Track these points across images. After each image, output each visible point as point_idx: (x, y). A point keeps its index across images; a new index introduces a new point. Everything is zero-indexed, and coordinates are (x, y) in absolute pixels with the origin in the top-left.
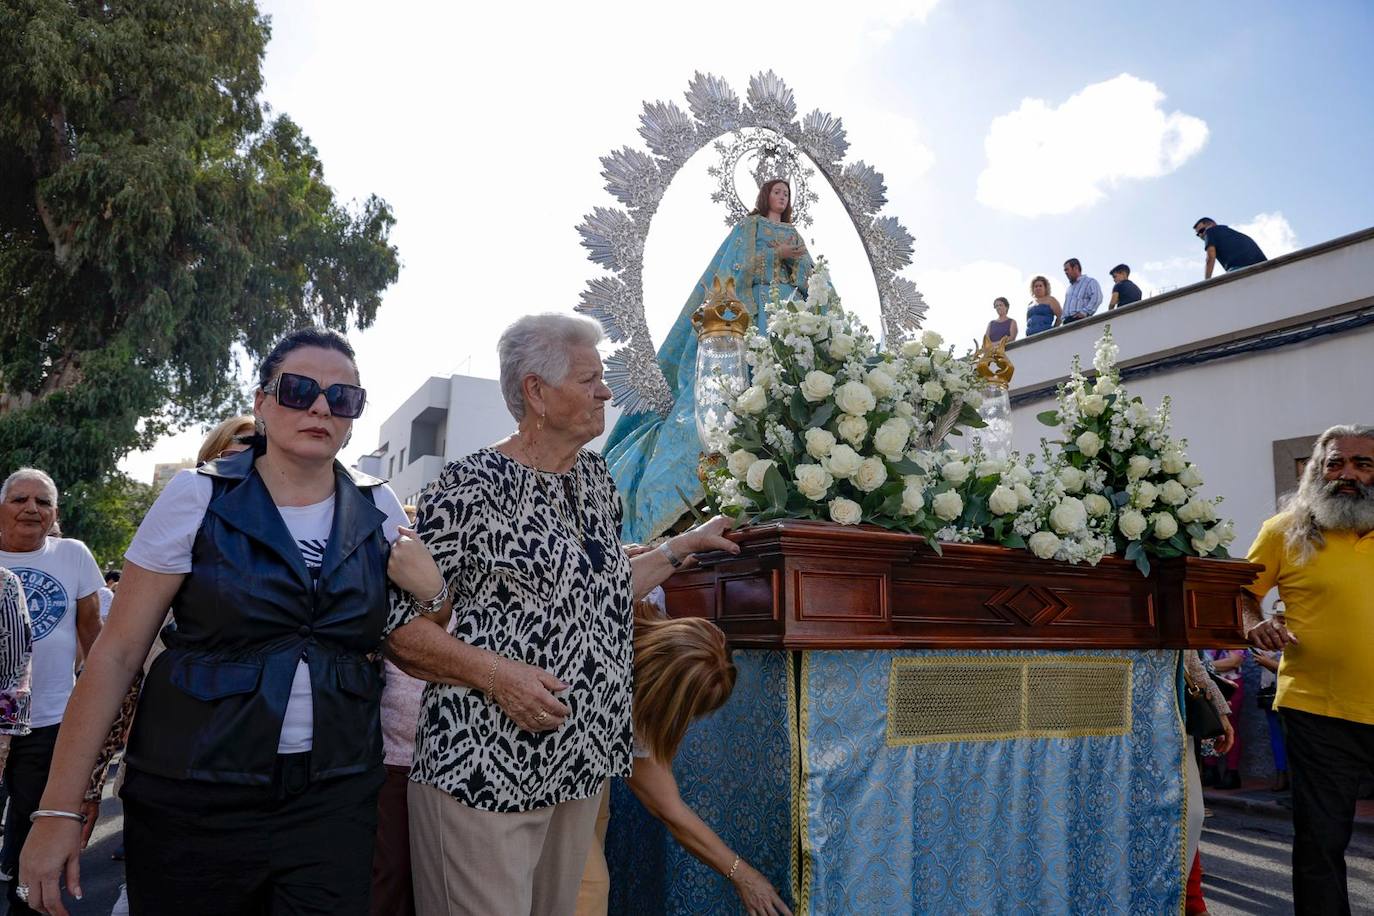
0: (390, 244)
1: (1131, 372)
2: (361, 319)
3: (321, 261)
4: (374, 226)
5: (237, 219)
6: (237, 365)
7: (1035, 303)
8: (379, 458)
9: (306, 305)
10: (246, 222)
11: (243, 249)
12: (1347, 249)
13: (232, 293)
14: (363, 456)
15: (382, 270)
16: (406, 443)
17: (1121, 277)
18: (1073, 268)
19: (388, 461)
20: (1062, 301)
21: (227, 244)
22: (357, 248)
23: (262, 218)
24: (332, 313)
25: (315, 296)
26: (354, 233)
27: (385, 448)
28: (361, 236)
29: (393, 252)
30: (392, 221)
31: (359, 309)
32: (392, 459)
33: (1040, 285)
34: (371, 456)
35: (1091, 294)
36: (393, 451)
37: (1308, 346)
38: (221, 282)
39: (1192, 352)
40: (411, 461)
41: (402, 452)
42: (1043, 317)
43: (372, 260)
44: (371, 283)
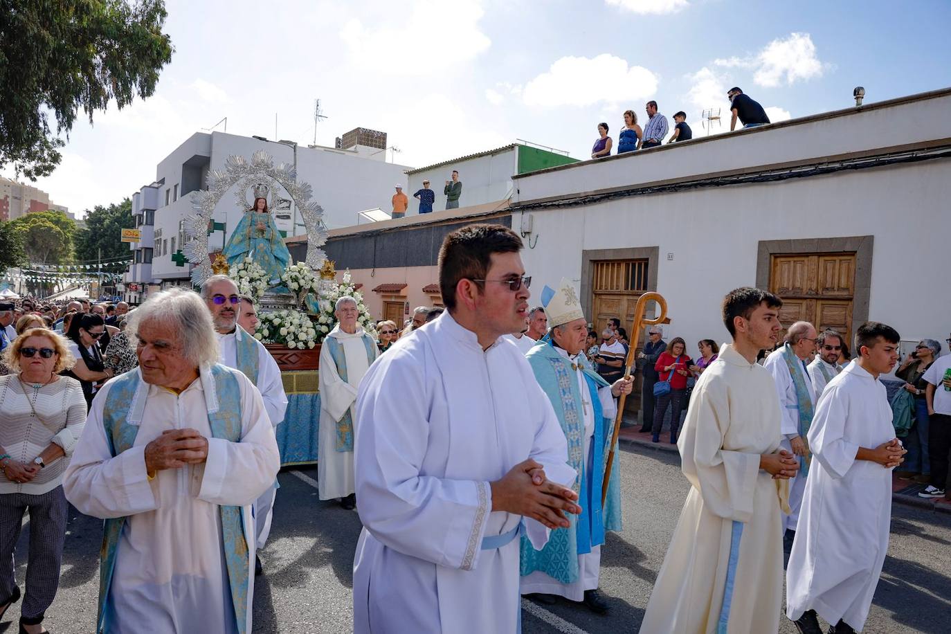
0: (163, 32)
1: (680, 187)
2: (142, 90)
3: (108, 42)
4: (151, 18)
5: (37, 7)
6: (45, 124)
7: (626, 128)
8: (157, 188)
9: (97, 76)
10: (45, 10)
11: (45, 33)
12: (815, 123)
13: (39, 68)
14: (145, 186)
15: (159, 54)
16: (179, 180)
17: (680, 120)
18: (652, 106)
19: (165, 193)
20: (643, 128)
21: (32, 29)
22: (138, 35)
23: (58, 7)
24: (120, 84)
25: (104, 69)
26: (133, 22)
27: (162, 182)
28: (140, 24)
29: (166, 39)
30: (164, 14)
31: (141, 82)
32: (168, 191)
33: (630, 117)
34: (150, 187)
35: (661, 127)
36: (169, 185)
37: (785, 183)
38: (29, 60)
39: (718, 178)
40: (182, 195)
41: (176, 186)
42: (630, 139)
43: (150, 46)
44: (150, 63)
